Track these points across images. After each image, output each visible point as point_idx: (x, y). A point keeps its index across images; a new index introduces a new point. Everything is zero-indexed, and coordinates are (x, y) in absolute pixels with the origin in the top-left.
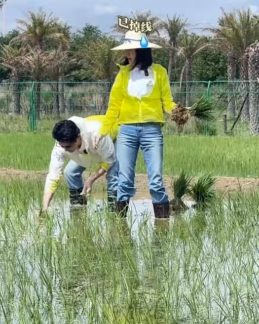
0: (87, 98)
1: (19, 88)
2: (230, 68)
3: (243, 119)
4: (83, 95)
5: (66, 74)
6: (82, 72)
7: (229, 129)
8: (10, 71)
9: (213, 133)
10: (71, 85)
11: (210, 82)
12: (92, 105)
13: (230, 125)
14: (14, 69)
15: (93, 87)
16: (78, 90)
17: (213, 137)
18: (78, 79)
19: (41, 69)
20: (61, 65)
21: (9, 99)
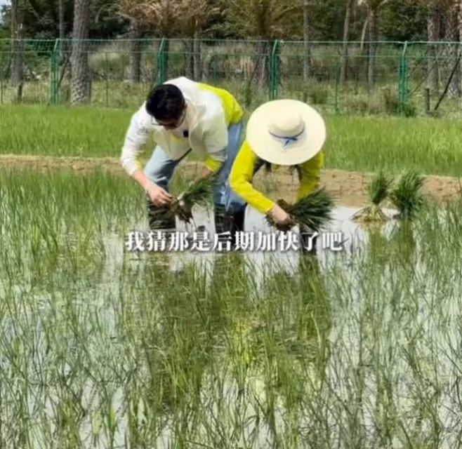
0: (231, 61)
1: (139, 47)
2: (431, 24)
3: (450, 94)
4: (226, 57)
5: (204, 28)
6: (228, 25)
7: (432, 108)
8: (127, 22)
9: (410, 113)
10: (210, 44)
11: (406, 43)
12: (239, 71)
13: (433, 103)
14: (133, 20)
15: (240, 46)
16: (220, 50)
17: (411, 119)
18: (220, 35)
19: (171, 20)
20: (198, 16)
21: (125, 61)
